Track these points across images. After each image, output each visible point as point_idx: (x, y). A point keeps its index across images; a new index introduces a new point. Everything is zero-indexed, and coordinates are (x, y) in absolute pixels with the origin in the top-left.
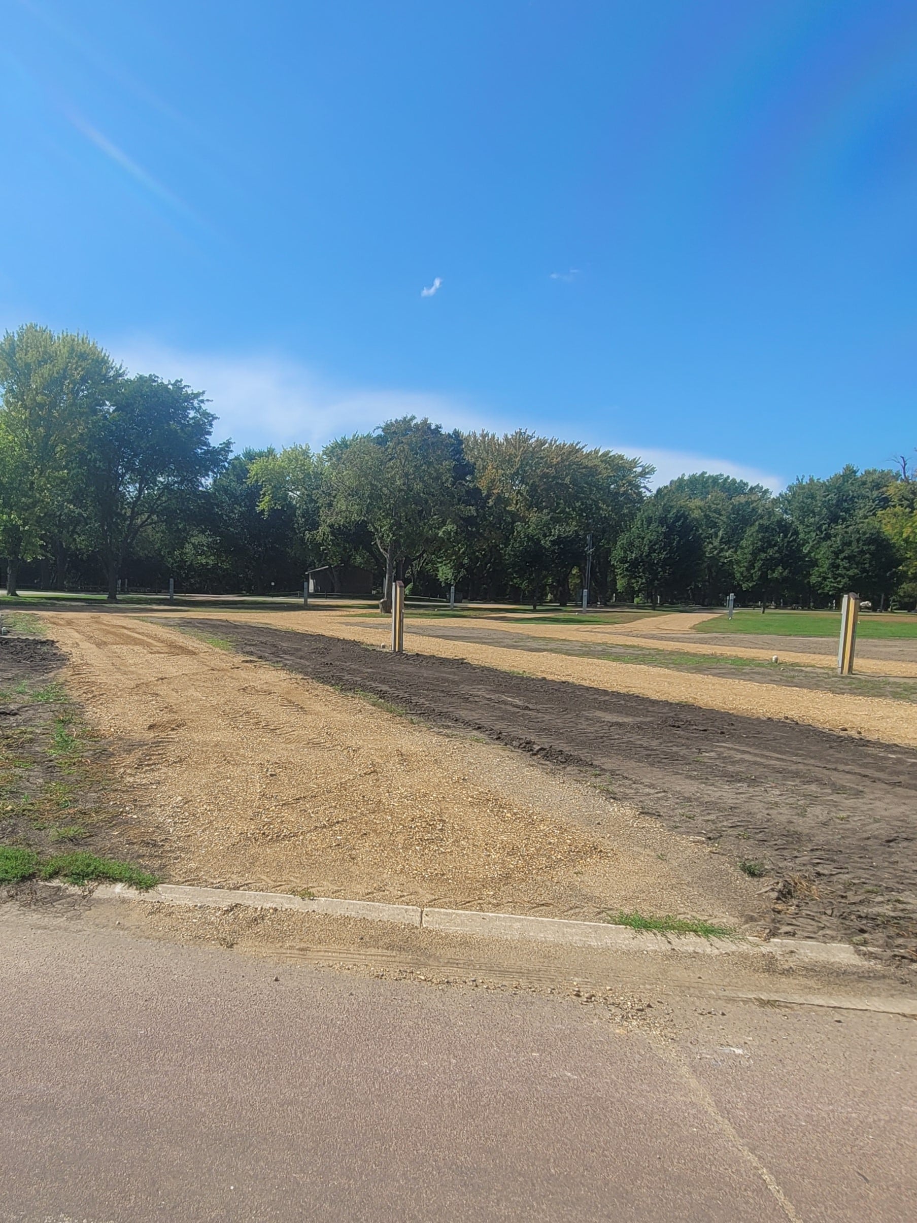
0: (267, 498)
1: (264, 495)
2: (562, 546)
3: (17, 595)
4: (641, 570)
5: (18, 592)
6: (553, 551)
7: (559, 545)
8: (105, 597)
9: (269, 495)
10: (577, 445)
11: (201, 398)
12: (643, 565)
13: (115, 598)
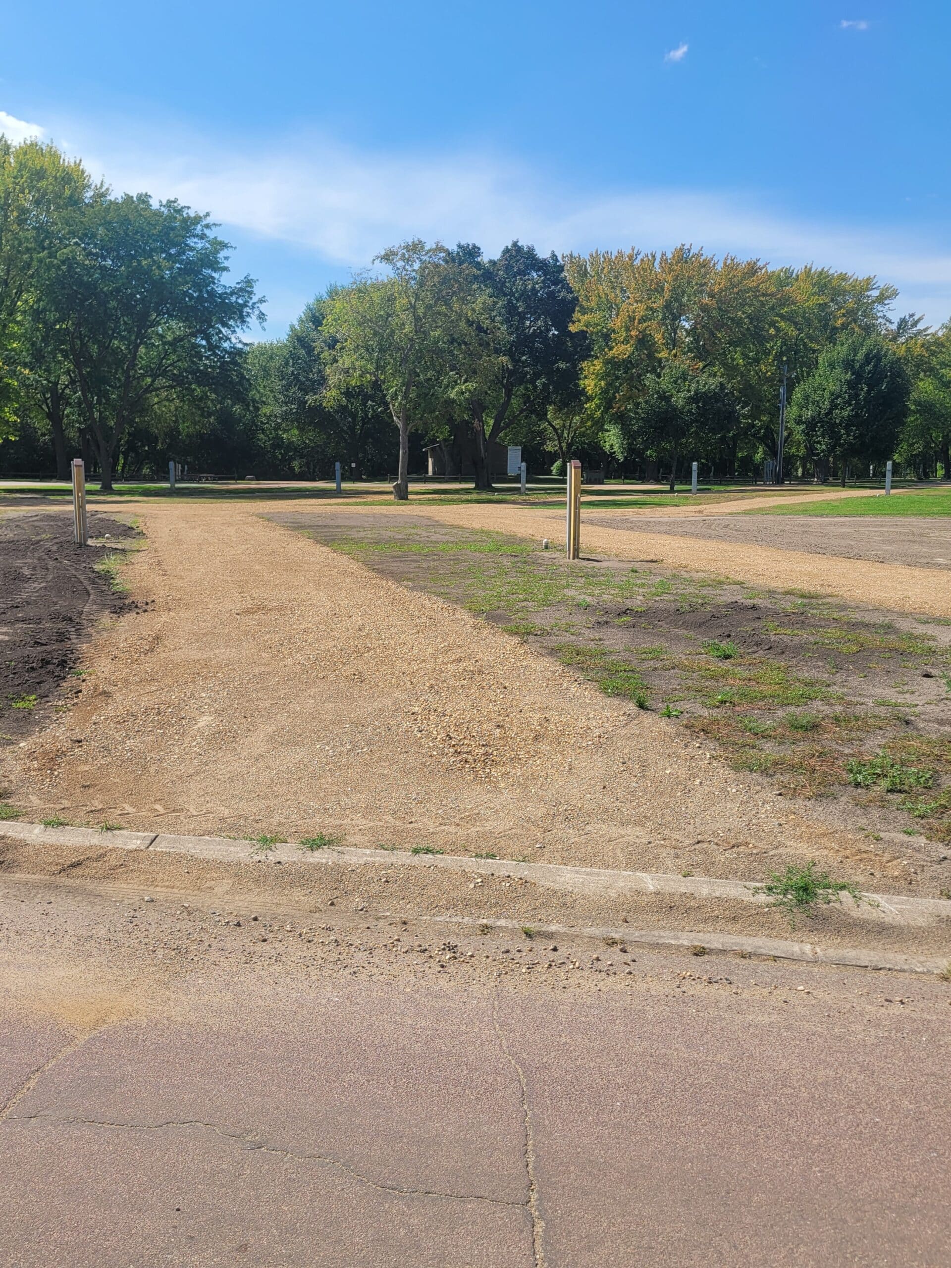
2: (701, 404)
4: (818, 433)
6: (690, 411)
7: (697, 403)
8: (98, 487)
11: (204, 223)
12: (822, 426)
13: (111, 488)
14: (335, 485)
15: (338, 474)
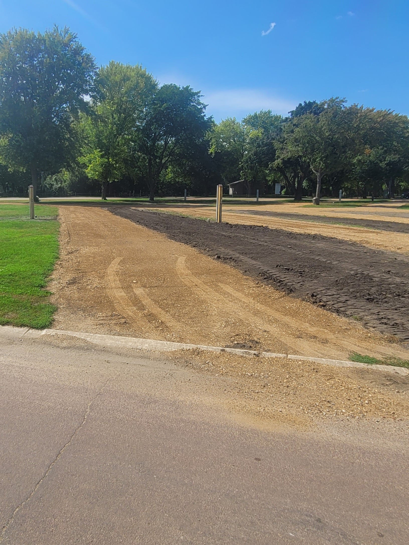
0: (214, 147)
1: (212, 145)
2: (391, 166)
3: (106, 200)
5: (107, 198)
8: (148, 199)
9: (215, 145)
10: (389, 110)
11: (198, 95)
13: (154, 200)
14: (256, 199)
15: (258, 194)
